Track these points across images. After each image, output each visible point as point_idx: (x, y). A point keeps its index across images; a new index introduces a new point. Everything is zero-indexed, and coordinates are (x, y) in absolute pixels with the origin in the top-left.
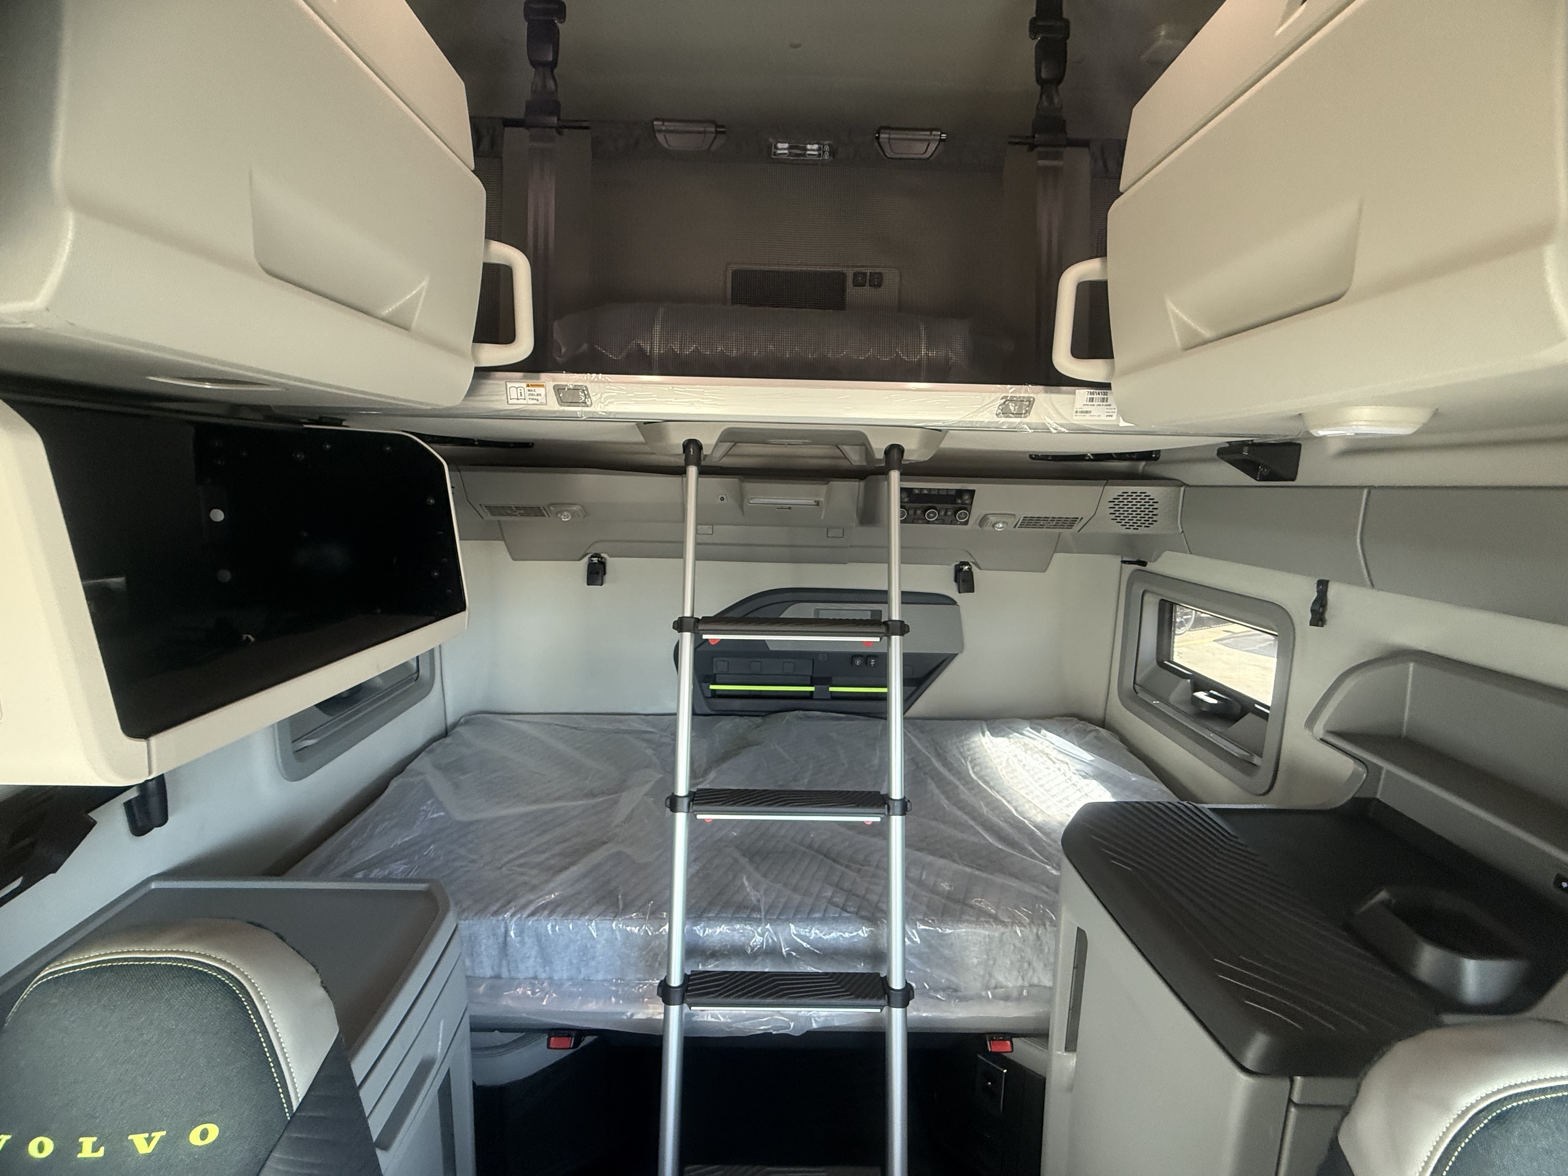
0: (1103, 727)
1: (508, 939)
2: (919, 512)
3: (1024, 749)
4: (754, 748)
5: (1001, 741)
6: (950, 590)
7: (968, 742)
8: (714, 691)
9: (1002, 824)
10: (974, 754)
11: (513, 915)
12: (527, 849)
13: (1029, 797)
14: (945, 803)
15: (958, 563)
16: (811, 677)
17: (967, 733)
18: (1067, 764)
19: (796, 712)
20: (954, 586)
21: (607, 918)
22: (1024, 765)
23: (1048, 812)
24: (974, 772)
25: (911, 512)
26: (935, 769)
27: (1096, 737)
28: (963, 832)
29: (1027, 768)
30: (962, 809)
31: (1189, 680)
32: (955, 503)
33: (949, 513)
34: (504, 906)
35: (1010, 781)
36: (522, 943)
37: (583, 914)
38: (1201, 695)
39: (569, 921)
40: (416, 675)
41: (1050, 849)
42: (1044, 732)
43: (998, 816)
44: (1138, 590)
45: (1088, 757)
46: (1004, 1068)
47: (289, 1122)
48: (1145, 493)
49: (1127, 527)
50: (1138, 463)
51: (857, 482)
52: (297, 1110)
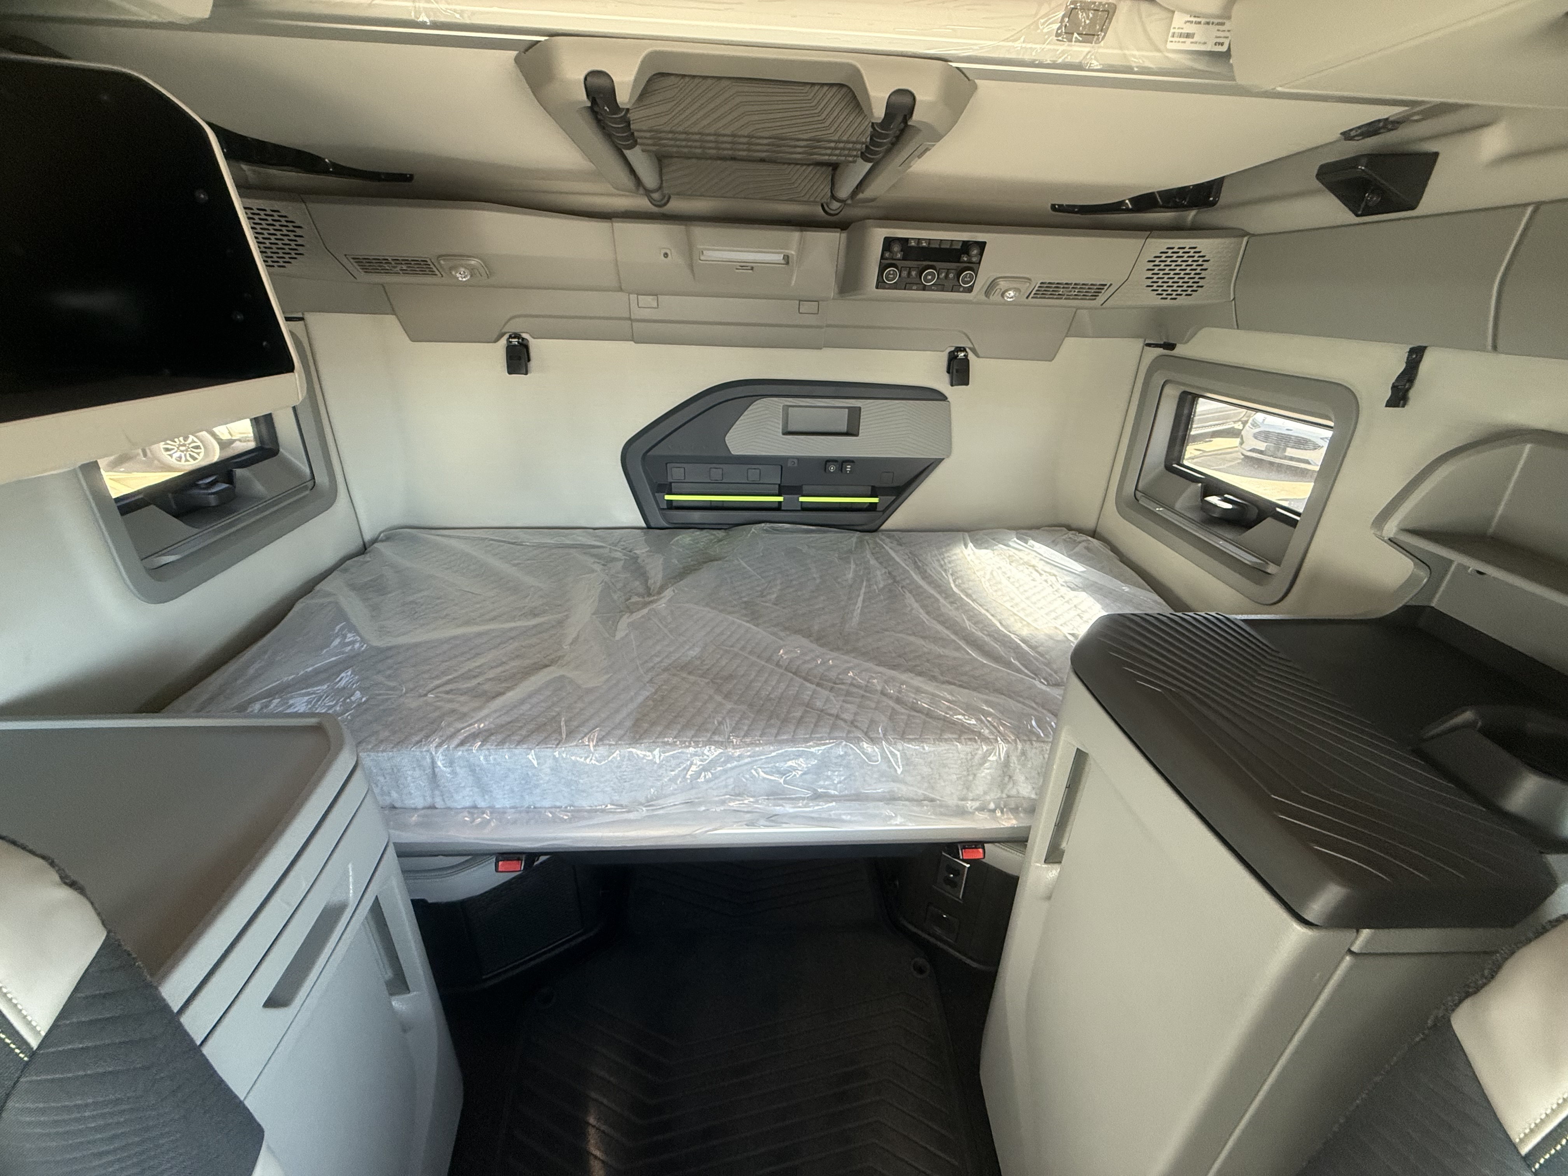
0: (1093, 537)
1: (437, 770)
2: (914, 273)
3: (1008, 561)
4: (716, 563)
5: (985, 554)
6: (941, 382)
7: (948, 554)
8: (670, 502)
9: (987, 639)
10: (956, 567)
11: (440, 745)
12: (455, 675)
13: (1015, 610)
14: (924, 616)
15: (953, 349)
16: (779, 485)
17: (949, 545)
18: (1055, 576)
19: (763, 525)
20: (946, 377)
21: (548, 746)
22: (1009, 578)
23: (1035, 625)
24: (956, 586)
25: (904, 274)
26: (913, 582)
27: (1087, 548)
28: (944, 647)
29: (1012, 580)
30: (943, 623)
31: (1200, 485)
32: (958, 261)
33: (951, 276)
34: (427, 737)
35: (994, 594)
36: (454, 773)
37: (519, 743)
38: (1214, 500)
39: (505, 750)
40: (311, 483)
41: (1037, 664)
42: (1031, 542)
43: (982, 630)
44: (1158, 379)
45: (1078, 567)
46: (968, 863)
47: (27, 1062)
48: (1195, 248)
49: (1164, 296)
50: (1187, 212)
51: (837, 232)
52: (39, 1047)
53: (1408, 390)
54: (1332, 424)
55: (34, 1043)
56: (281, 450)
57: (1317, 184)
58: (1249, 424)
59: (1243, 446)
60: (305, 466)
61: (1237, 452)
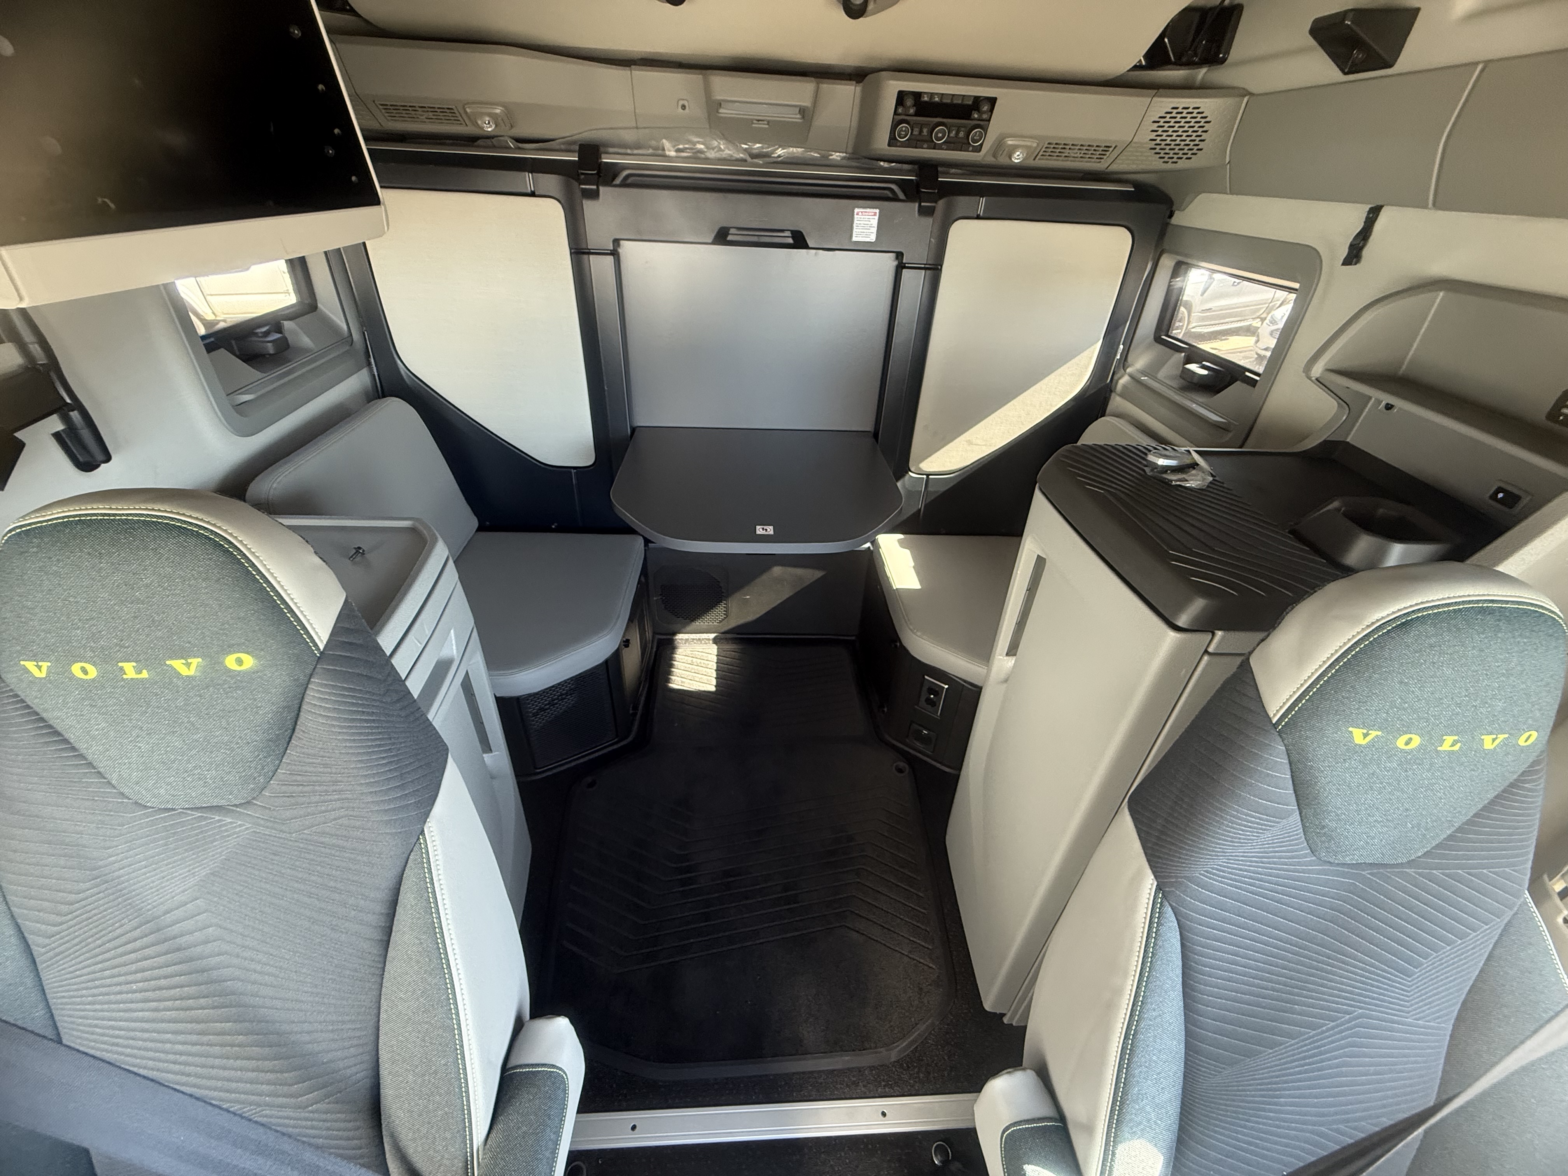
2: (925, 131)
25: (916, 131)
31: (1182, 354)
32: (968, 117)
33: (961, 133)
38: (1193, 367)
40: (349, 339)
46: (946, 684)
47: (319, 657)
48: (1198, 108)
49: (1166, 159)
50: (1196, 70)
51: (852, 85)
52: (324, 649)
53: (1362, 248)
54: (1296, 286)
55: (322, 647)
56: (319, 305)
57: (1312, 42)
58: (1267, 321)
59: (1257, 345)
60: (342, 322)
61: (1251, 350)
